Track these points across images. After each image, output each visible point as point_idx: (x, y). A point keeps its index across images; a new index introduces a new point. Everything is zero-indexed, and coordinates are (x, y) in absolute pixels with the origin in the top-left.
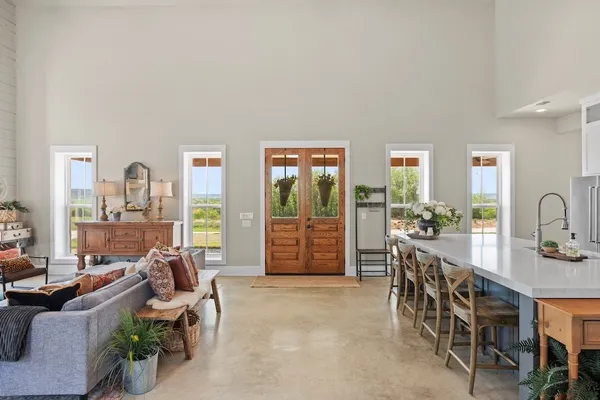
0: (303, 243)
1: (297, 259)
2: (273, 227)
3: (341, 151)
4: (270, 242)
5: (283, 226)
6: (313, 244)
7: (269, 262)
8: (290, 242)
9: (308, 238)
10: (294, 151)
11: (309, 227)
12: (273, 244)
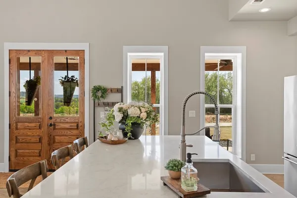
0: (45, 140)
1: (40, 156)
2: (17, 125)
3: (80, 53)
4: (14, 139)
5: (27, 124)
6: (54, 142)
7: (13, 159)
8: (33, 140)
9: (50, 136)
10: (38, 52)
11: (51, 125)
12: (17, 142)
